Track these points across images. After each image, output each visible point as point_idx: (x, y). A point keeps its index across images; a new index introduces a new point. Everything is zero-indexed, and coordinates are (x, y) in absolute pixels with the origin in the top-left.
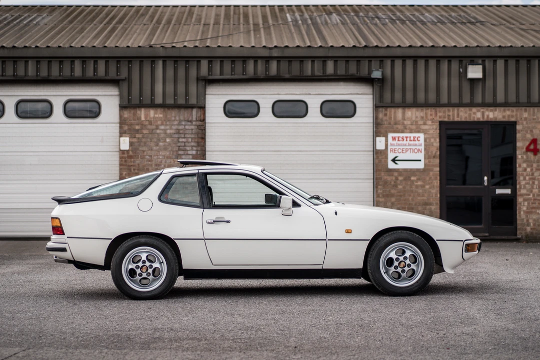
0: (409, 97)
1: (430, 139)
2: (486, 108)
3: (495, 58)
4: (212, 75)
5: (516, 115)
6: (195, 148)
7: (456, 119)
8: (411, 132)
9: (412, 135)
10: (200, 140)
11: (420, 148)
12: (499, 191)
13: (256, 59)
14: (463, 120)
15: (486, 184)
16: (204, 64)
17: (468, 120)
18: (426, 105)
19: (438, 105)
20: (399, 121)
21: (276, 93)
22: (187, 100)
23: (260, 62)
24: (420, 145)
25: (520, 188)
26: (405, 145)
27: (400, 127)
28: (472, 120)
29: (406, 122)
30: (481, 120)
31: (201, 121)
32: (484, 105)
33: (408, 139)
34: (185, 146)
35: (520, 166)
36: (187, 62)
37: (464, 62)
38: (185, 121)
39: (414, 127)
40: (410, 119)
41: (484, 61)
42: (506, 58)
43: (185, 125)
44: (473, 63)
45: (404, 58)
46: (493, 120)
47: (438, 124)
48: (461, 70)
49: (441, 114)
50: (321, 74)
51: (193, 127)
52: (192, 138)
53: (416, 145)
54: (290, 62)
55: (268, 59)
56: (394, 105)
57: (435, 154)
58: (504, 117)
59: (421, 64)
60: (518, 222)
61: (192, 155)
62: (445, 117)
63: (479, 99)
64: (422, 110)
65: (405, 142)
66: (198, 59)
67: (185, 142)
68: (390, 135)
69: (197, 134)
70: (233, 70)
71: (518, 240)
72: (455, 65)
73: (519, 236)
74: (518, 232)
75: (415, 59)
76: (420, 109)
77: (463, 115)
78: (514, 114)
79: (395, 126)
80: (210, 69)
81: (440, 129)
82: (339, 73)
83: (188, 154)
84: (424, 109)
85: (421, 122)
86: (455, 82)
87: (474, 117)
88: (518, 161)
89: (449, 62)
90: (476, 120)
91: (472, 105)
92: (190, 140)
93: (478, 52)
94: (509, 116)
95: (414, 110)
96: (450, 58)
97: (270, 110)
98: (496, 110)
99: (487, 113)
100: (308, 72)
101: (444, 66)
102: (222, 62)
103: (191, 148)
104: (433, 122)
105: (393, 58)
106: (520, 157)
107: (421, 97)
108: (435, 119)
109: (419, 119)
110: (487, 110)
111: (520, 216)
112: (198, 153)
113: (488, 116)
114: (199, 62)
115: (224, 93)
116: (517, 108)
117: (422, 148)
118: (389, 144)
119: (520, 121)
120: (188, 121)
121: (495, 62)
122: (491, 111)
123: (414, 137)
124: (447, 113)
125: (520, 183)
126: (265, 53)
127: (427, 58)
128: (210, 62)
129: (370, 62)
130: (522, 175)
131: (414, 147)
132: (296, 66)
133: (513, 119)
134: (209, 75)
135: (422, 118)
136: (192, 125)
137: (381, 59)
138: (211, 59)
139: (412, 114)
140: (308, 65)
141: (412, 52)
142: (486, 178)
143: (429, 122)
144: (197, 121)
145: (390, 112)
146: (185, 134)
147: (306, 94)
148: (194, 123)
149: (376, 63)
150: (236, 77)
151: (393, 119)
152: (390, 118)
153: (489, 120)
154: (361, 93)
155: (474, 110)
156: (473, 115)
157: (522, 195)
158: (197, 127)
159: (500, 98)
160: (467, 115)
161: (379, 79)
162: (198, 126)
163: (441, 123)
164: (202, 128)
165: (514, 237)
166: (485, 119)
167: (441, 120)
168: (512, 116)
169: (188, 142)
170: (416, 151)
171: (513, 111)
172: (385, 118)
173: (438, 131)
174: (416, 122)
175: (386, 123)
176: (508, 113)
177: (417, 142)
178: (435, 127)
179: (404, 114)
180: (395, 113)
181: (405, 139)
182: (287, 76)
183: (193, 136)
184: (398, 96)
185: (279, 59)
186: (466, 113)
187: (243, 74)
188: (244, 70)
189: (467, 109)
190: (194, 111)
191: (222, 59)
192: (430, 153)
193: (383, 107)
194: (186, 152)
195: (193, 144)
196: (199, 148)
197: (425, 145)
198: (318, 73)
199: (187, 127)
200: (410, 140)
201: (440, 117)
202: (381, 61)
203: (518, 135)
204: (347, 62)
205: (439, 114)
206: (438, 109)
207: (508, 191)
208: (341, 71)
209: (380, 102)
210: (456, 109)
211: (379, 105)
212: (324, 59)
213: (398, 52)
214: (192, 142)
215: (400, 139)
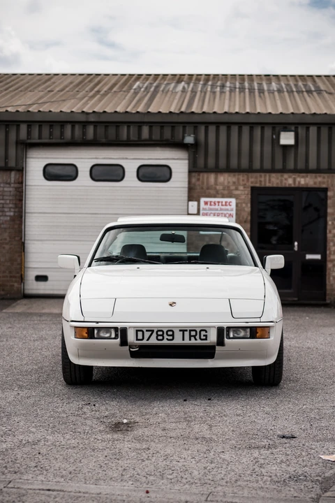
0: (222, 162)
1: (241, 203)
2: (298, 174)
3: (307, 125)
4: (30, 139)
5: (328, 181)
6: (12, 210)
7: (268, 185)
8: (223, 197)
9: (224, 200)
10: (18, 202)
11: (231, 212)
12: (309, 257)
13: (73, 123)
14: (275, 185)
15: (296, 249)
16: (24, 128)
17: (280, 186)
18: (239, 170)
19: (250, 170)
20: (212, 186)
21: (94, 157)
22: (6, 163)
23: (77, 127)
24: (232, 210)
25: (330, 253)
26: (217, 210)
27: (212, 192)
28: (283, 185)
29: (218, 187)
30: (293, 186)
31: (19, 183)
32: (296, 171)
33: (220, 204)
34: (3, 207)
35: (330, 232)
36: (7, 126)
37: (277, 129)
38: (4, 183)
39: (226, 192)
40: (222, 184)
41: (296, 128)
42: (319, 125)
43: (4, 187)
44: (286, 129)
45: (218, 125)
46: (305, 186)
47: (250, 189)
48: (274, 137)
49: (253, 180)
50: (136, 139)
51: (11, 189)
52: (10, 200)
53: (227, 210)
54: (106, 127)
55: (84, 124)
56: (207, 170)
57: (247, 219)
58: (315, 183)
59: (235, 129)
60: (328, 287)
61: (10, 216)
62: (256, 183)
63: (291, 165)
64: (234, 176)
65: (216, 207)
66: (17, 123)
67: (3, 204)
68: (203, 200)
69: (16, 196)
70: (51, 134)
71: (326, 305)
72: (268, 132)
73: (328, 301)
74: (327, 297)
75: (229, 125)
76: (232, 174)
77: (274, 180)
78: (325, 180)
79: (207, 191)
80: (29, 133)
81: (252, 195)
82: (154, 137)
83: (6, 216)
84: (237, 174)
85: (233, 188)
86: (268, 148)
87: (285, 184)
88: (329, 227)
89: (263, 129)
90: (287, 186)
91: (284, 170)
92: (8, 202)
93: (291, 120)
94: (320, 183)
95: (226, 175)
96: (263, 125)
97: (88, 173)
98: (307, 176)
99: (298, 179)
100: (124, 137)
101: (258, 132)
102: (40, 126)
103: (8, 210)
104: (244, 187)
105: (207, 124)
106: (330, 223)
107: (234, 162)
108: (247, 184)
109: (231, 184)
110: (299, 176)
111: (329, 282)
112: (16, 214)
113: (299, 183)
114: (18, 126)
115: (44, 156)
116: (328, 175)
117: (234, 213)
118: (201, 209)
119: (332, 188)
120: (7, 183)
121: (308, 129)
122: (303, 177)
123: (226, 202)
124: (259, 179)
125: (329, 249)
126: (83, 118)
127: (240, 125)
128: (29, 127)
129: (184, 127)
130: (332, 241)
131: (225, 212)
132: (112, 131)
133: (324, 186)
134: (28, 139)
135: (234, 183)
136: (10, 187)
137: (196, 125)
138: (30, 124)
139: (224, 179)
140: (124, 130)
141: (226, 119)
142: (296, 243)
143: (241, 188)
144: (15, 183)
145: (203, 177)
146: (3, 196)
147: (123, 159)
148: (12, 185)
149: (189, 129)
150: (53, 141)
151: (205, 184)
152: (203, 183)
153: (301, 186)
154: (176, 158)
155: (286, 176)
156: (284, 181)
157: (332, 261)
158: (14, 189)
159: (313, 164)
160: (278, 181)
161: (192, 144)
162: (16, 188)
163: (253, 189)
164: (20, 190)
165: (322, 302)
166: (297, 185)
167: (252, 185)
168: (324, 183)
169: (7, 204)
170: (227, 215)
171: (324, 178)
172: (197, 183)
173: (250, 196)
174: (228, 187)
175: (198, 188)
176: (319, 179)
177: (228, 207)
178: (246, 192)
179: (216, 179)
180: (208, 178)
181: (217, 204)
182: (104, 140)
183: (11, 198)
184: (211, 162)
185: (96, 124)
186: (278, 178)
187: (61, 139)
188: (62, 134)
189: (279, 175)
190: (13, 174)
191: (41, 123)
192: (241, 218)
193: (196, 172)
194: (4, 214)
195: (11, 206)
196: (17, 210)
197: (237, 210)
198: (133, 137)
199: (6, 189)
200: (222, 205)
201: (252, 183)
202: (196, 128)
203: (329, 202)
204: (162, 127)
205: (251, 180)
206: (250, 174)
207: (318, 257)
208: (156, 136)
209: (194, 167)
210: (268, 175)
211: (193, 170)
212: (140, 125)
213: (213, 119)
214: (10, 203)
215: (212, 203)
